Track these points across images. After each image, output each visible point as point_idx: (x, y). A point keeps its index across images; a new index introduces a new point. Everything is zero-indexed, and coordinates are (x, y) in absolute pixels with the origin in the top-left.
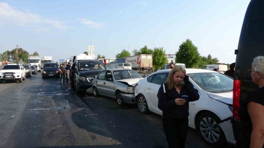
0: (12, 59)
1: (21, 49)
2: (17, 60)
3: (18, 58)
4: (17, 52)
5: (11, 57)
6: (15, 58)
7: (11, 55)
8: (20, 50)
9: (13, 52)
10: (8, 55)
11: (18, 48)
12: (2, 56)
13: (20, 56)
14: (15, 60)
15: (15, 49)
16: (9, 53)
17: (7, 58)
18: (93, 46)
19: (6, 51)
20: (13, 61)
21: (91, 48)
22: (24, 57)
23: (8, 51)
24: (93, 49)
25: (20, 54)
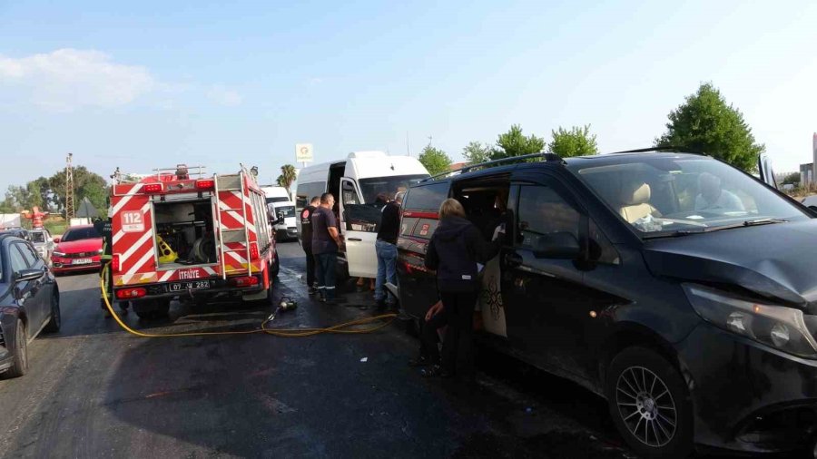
0: (57, 203)
1: (82, 168)
2: (69, 204)
3: (73, 196)
4: (70, 177)
5: (51, 196)
6: (63, 200)
7: (50, 191)
8: (80, 172)
9: (57, 182)
10: (42, 190)
11: (73, 168)
12: (25, 195)
13: (80, 192)
14: (65, 206)
15: (62, 171)
16: (44, 185)
17: (41, 200)
18: (309, 146)
19: (37, 179)
20: (59, 207)
21: (304, 150)
22: (93, 194)
23: (41, 179)
24: (310, 154)
25: (80, 184)
